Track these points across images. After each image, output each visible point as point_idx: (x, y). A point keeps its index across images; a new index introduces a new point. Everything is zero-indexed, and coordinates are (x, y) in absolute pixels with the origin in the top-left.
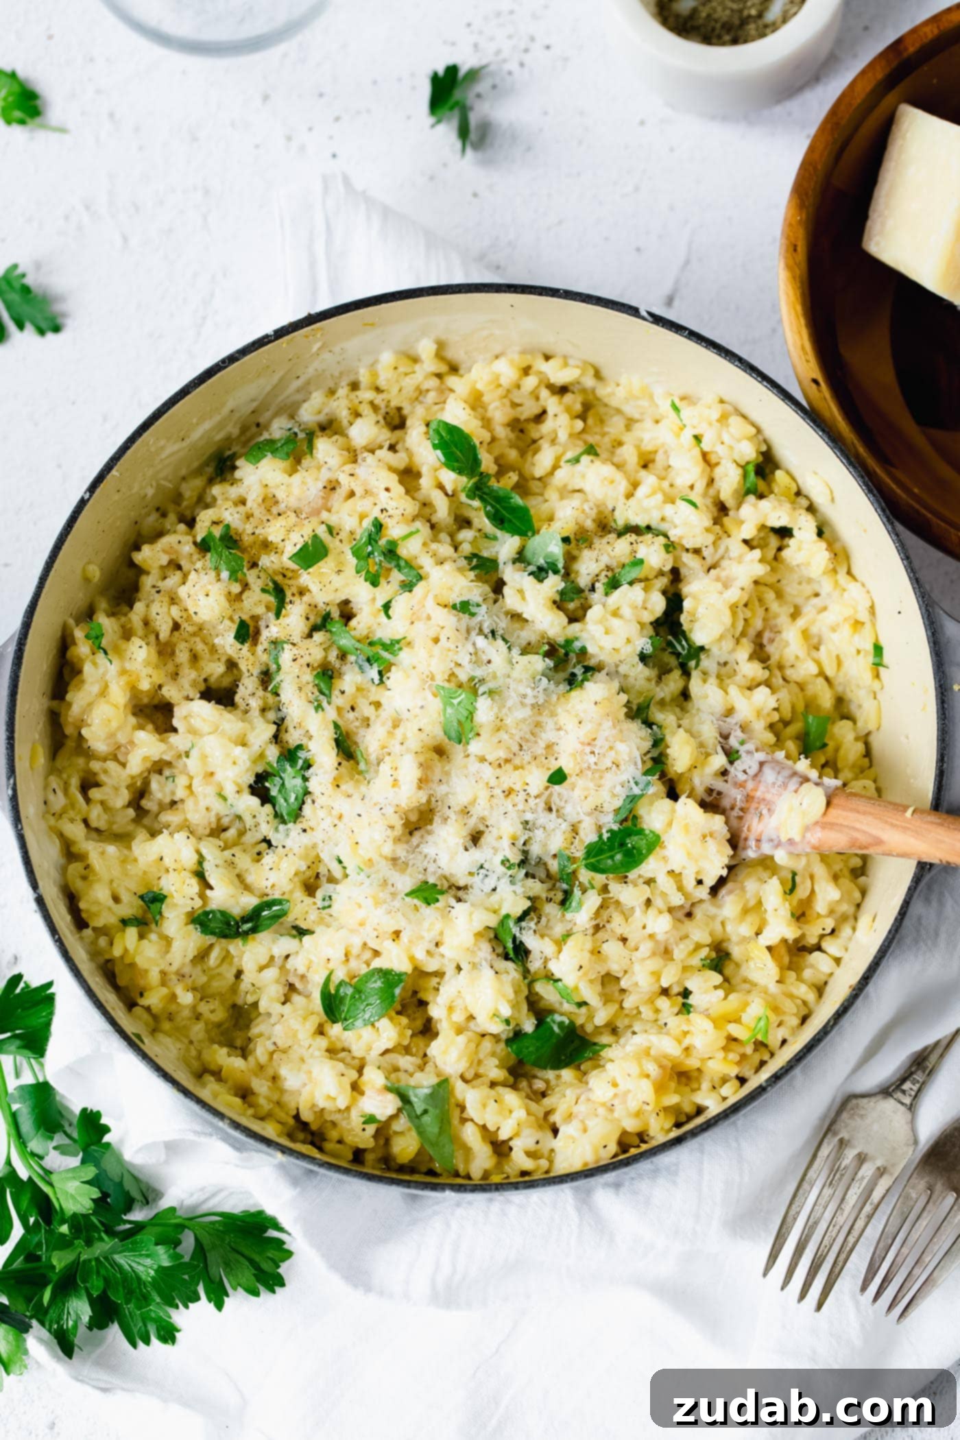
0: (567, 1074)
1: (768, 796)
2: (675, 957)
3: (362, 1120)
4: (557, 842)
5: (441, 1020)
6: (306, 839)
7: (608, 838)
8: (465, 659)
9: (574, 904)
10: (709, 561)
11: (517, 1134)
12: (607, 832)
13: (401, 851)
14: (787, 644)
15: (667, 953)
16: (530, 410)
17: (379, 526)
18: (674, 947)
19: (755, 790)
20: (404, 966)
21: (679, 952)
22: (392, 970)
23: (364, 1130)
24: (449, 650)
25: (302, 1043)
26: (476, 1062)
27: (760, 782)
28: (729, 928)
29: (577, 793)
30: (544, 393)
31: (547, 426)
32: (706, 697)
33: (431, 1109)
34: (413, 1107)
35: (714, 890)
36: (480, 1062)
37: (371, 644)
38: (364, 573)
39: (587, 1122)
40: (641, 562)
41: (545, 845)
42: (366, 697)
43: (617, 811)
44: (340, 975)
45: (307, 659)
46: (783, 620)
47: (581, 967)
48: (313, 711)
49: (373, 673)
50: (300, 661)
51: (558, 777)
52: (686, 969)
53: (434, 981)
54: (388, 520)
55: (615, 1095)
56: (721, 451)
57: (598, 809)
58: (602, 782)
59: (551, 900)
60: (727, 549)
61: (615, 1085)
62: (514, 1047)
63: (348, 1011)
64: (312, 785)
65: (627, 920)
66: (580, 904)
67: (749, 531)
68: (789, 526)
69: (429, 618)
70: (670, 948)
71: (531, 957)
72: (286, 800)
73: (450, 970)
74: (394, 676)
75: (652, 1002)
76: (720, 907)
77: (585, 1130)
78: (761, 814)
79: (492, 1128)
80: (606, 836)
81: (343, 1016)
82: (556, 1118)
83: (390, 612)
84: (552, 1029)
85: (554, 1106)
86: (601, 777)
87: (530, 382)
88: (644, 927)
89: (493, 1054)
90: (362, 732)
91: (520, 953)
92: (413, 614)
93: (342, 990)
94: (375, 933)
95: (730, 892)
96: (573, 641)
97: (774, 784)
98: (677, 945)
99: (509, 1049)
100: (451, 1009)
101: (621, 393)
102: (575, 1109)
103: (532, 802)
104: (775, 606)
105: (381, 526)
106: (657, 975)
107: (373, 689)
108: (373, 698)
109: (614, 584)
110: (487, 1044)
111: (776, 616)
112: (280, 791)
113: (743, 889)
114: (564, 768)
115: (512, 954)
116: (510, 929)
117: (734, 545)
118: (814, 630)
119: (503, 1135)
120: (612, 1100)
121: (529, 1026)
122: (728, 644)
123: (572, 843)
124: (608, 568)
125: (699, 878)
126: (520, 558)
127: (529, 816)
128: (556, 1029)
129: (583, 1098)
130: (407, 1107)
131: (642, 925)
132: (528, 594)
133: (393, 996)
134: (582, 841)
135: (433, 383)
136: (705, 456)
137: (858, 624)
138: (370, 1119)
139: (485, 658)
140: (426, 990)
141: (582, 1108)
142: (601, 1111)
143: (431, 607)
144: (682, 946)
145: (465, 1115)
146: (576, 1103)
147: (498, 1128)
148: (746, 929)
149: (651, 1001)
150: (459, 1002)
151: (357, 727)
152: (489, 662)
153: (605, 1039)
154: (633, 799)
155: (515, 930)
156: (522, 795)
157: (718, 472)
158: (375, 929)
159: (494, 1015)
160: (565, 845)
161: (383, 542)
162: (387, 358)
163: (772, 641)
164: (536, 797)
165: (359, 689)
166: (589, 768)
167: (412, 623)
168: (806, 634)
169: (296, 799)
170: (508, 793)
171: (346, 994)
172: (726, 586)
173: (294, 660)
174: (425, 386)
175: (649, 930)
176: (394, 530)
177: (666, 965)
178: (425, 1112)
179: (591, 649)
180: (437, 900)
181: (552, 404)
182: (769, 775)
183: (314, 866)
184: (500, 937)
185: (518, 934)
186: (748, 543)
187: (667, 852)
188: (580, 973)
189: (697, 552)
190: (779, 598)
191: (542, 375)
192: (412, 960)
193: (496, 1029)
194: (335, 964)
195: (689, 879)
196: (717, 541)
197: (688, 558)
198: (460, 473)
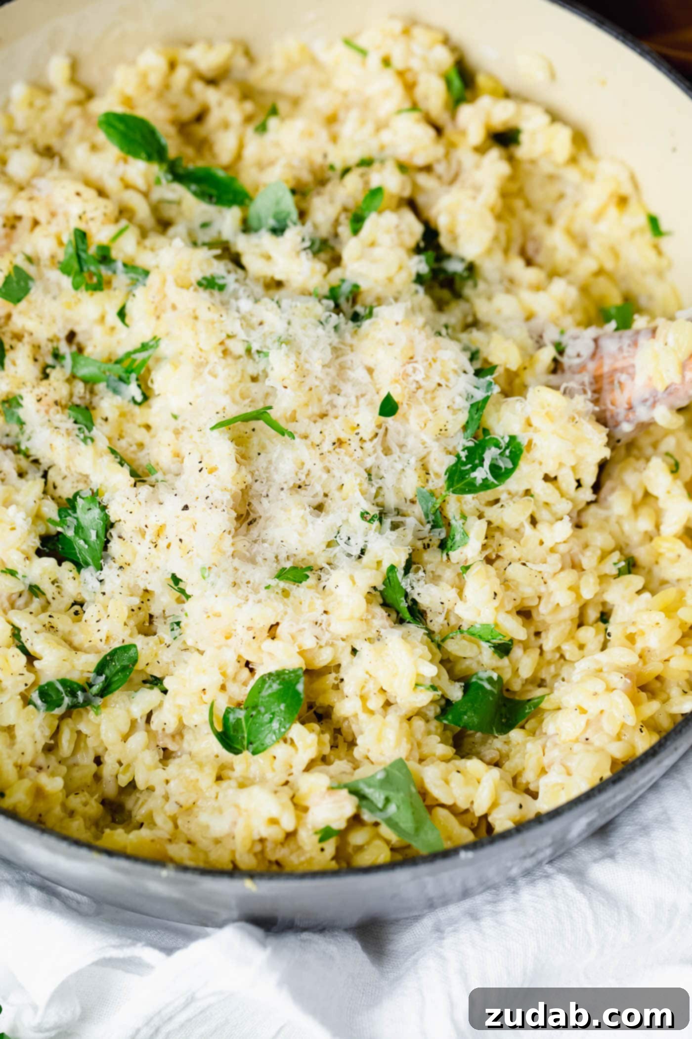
0: (515, 734)
1: (619, 364)
2: (584, 567)
3: (317, 837)
4: (411, 484)
5: (356, 716)
6: (127, 577)
7: (467, 457)
8: (235, 327)
9: (458, 538)
10: (447, 177)
11: (495, 805)
12: (463, 450)
13: (242, 543)
14: (554, 249)
15: (576, 566)
16: (188, 110)
17: (82, 236)
18: (581, 556)
19: (601, 366)
20: (295, 663)
21: (588, 560)
22: (285, 670)
23: (322, 850)
24: (213, 323)
25: (207, 794)
26: (415, 744)
27: (602, 358)
28: (627, 527)
29: (414, 423)
30: (199, 87)
31: (213, 119)
32: (499, 311)
33: (392, 794)
34: (372, 802)
35: (597, 488)
36: (419, 745)
37: (118, 362)
38: (83, 287)
39: (569, 764)
40: (379, 191)
41: (398, 491)
42: (134, 422)
43: (465, 428)
44: (222, 705)
45: (53, 397)
46: (540, 228)
47: (495, 594)
48: (82, 444)
49: (133, 390)
50: (45, 401)
51: (389, 407)
52: (603, 578)
53: (331, 679)
54: (91, 224)
55: (588, 723)
56: (415, 64)
57: (442, 432)
58: (437, 401)
59: (429, 546)
60: (459, 164)
61: (583, 711)
62: (450, 717)
63: (249, 734)
64: (114, 513)
65: (519, 542)
66: (465, 534)
67: (476, 135)
68: (513, 124)
69: (174, 307)
70: (576, 560)
71: (430, 616)
72: (86, 542)
73: (345, 658)
74: (160, 380)
75: (573, 638)
76: (608, 508)
77: (569, 774)
78: (620, 383)
79: (463, 805)
80: (463, 455)
81: (245, 743)
82: (529, 777)
83: (127, 320)
84: (482, 687)
85: (520, 768)
86: (433, 399)
87: (182, 74)
88: (542, 543)
89: (429, 733)
90: (141, 454)
91: (417, 613)
92: (156, 308)
93: (231, 717)
94: (251, 634)
95: (613, 490)
96: (339, 287)
97: (621, 349)
98: (583, 554)
99: (445, 722)
100: (363, 698)
101: (278, 63)
102: (546, 761)
103: (368, 446)
104: (527, 215)
105: (84, 234)
106: (575, 589)
107: (137, 409)
108: (139, 421)
109: (358, 221)
110: (419, 723)
111: (533, 226)
112: (76, 532)
113: (623, 483)
114: (392, 394)
115: (407, 616)
116: (399, 584)
117: (465, 156)
118: (577, 227)
119: (479, 810)
120: (585, 731)
121: (456, 693)
122: (498, 256)
123: (427, 481)
124: (345, 209)
125: (577, 478)
126: (247, 227)
127: (369, 462)
128: (488, 686)
129: (549, 744)
130: (364, 803)
131: (537, 542)
132: (274, 255)
133: (297, 693)
134: (437, 475)
135: (76, 111)
136: (401, 74)
137: (623, 201)
138: (326, 834)
139: (255, 321)
140: (324, 692)
141: (553, 754)
142: (578, 747)
143: (175, 294)
144: (588, 553)
145: (429, 802)
146: (544, 754)
147: (472, 803)
149: (571, 637)
150: (372, 687)
151: (134, 452)
152: (261, 324)
153: (539, 692)
154: (478, 408)
155: (405, 583)
156: (355, 444)
157: (420, 91)
158: (249, 629)
159: (417, 685)
160: (421, 484)
161: (92, 250)
163: (537, 251)
164: (371, 440)
165: (123, 415)
166: (419, 387)
167: (158, 318)
168: (571, 234)
169: (97, 536)
170: (339, 443)
171: (238, 720)
172: (477, 189)
173: (40, 401)
174: (68, 118)
175: (548, 544)
176: (101, 235)
177: (580, 578)
178: (387, 800)
179: (364, 285)
180: (308, 577)
181: (211, 96)
182: (610, 346)
183: (143, 606)
184: (389, 601)
185: (409, 590)
186: (480, 150)
187: (536, 454)
188: (496, 603)
189: (428, 169)
190: (528, 205)
191: (190, 64)
192: (302, 653)
193: (424, 698)
194: (213, 692)
195: (567, 482)
196: (447, 155)
197: (423, 179)
198: (149, 158)
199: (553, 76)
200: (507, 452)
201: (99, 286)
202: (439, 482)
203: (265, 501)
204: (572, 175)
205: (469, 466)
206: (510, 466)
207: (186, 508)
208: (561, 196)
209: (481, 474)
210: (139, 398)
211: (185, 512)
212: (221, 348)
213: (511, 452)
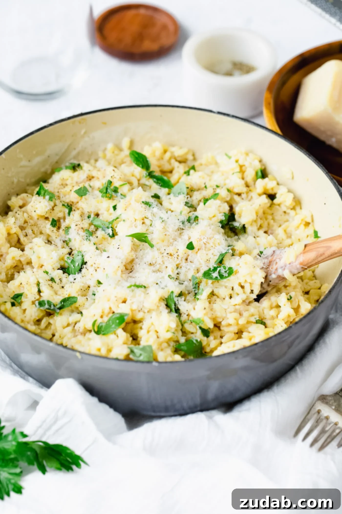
2: (243, 315)
4: (191, 274)
6: (84, 280)
7: (212, 269)
9: (200, 291)
12: (212, 267)
13: (125, 276)
14: (278, 234)
15: (241, 314)
17: (110, 183)
18: (243, 312)
20: (128, 312)
21: (246, 314)
22: (123, 313)
26: (160, 348)
27: (274, 256)
28: (266, 311)
29: (199, 255)
30: (173, 161)
33: (143, 353)
34: (135, 354)
38: (105, 197)
40: (218, 194)
41: (186, 275)
42: (107, 241)
43: (216, 261)
44: (99, 322)
45: (82, 226)
46: (275, 227)
47: (205, 308)
48: (85, 240)
49: (109, 232)
50: (78, 226)
51: (190, 246)
52: (249, 322)
53: (140, 324)
54: (115, 179)
56: (247, 164)
57: (208, 261)
58: (209, 252)
59: (190, 293)
60: (251, 196)
64: (87, 260)
65: (222, 301)
66: (203, 292)
67: (260, 190)
68: (274, 192)
70: (241, 312)
71: (182, 315)
72: (74, 266)
76: (260, 304)
78: (276, 263)
81: (102, 332)
83: (116, 207)
87: (168, 155)
88: (231, 303)
91: (177, 310)
92: (126, 207)
94: (116, 299)
95: (265, 300)
96: (192, 216)
97: (280, 253)
98: (245, 312)
100: (148, 331)
103: (180, 258)
104: (272, 221)
105: (111, 182)
106: (237, 319)
107: (109, 238)
108: (109, 242)
109: (207, 200)
111: (273, 226)
112: (71, 262)
113: (270, 299)
114: (193, 242)
115: (174, 310)
116: (173, 299)
117: (254, 194)
118: (288, 230)
121: (182, 340)
122: (255, 228)
123: (197, 273)
124: (204, 197)
125: (252, 289)
127: (179, 263)
128: (194, 341)
130: (132, 354)
131: (229, 302)
133: (124, 319)
136: (240, 166)
137: (307, 224)
140: (137, 328)
143: (133, 203)
144: (247, 312)
148: (273, 312)
154: (223, 255)
155: (176, 299)
156: (175, 256)
157: (246, 174)
158: (116, 297)
159: (168, 331)
160: (194, 275)
161: (112, 187)
162: (110, 146)
165: (104, 238)
167: (126, 210)
168: (285, 231)
169: (78, 265)
170: (170, 254)
171: (102, 326)
173: (76, 225)
176: (117, 184)
177: (240, 317)
178: (141, 355)
179: (200, 217)
180: (142, 287)
184: (169, 305)
185: (177, 302)
186: (260, 195)
187: (238, 275)
188: (204, 312)
189: (239, 195)
190: (273, 219)
191: (172, 153)
192: (132, 311)
193: (169, 335)
194: (98, 317)
195: (248, 289)
196: (247, 193)
197: (236, 197)
198: (143, 167)
199: (293, 178)
200: (228, 272)
201: (110, 198)
202: (200, 274)
203: (138, 265)
204: (292, 213)
205: (213, 272)
206: (227, 275)
207: (108, 257)
208: (287, 221)
209: (215, 274)
210: (111, 234)
211: (108, 258)
212: (142, 221)
213: (229, 272)
